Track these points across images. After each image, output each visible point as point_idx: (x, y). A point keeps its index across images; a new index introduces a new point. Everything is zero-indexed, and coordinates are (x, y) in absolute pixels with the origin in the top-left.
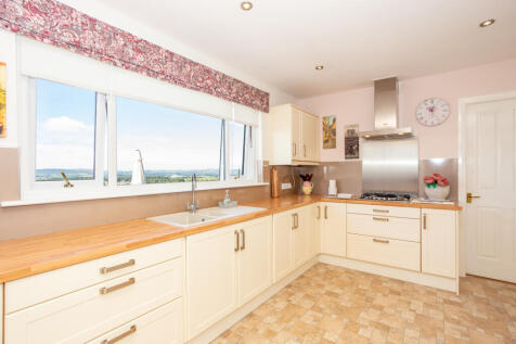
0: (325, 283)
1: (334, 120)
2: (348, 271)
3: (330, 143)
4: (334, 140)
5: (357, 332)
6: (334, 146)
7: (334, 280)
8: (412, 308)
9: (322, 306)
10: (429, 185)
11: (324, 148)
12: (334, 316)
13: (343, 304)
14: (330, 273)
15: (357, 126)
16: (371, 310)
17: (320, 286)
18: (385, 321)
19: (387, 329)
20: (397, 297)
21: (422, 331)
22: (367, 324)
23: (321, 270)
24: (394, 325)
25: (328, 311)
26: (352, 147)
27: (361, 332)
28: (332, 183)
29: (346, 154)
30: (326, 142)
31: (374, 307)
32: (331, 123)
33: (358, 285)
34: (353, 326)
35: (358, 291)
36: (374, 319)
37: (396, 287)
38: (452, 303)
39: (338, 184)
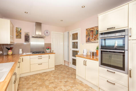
0: (29, 82)
1: (21, 30)
2: (31, 76)
3: (19, 37)
4: (20, 36)
5: (49, 87)
6: (20, 38)
7: (30, 80)
8: (52, 76)
9: (35, 88)
10: (47, 49)
11: (16, 38)
12: (41, 88)
13: (39, 84)
14: (27, 78)
15: (29, 33)
16: (46, 81)
17: (28, 84)
18: (51, 82)
19: (52, 83)
20: (47, 76)
21: (57, 79)
22: (49, 84)
23: (23, 79)
24: (53, 81)
25: (38, 88)
26: (27, 39)
27: (50, 86)
28: (21, 50)
29: (25, 41)
30: (17, 36)
31: (46, 80)
32: (19, 30)
33: (37, 78)
34: (47, 87)
35: (39, 79)
36: (49, 82)
37: (45, 74)
38: (55, 72)
39: (22, 51)
